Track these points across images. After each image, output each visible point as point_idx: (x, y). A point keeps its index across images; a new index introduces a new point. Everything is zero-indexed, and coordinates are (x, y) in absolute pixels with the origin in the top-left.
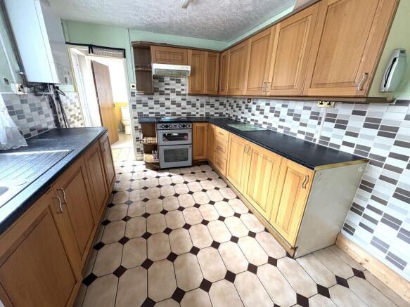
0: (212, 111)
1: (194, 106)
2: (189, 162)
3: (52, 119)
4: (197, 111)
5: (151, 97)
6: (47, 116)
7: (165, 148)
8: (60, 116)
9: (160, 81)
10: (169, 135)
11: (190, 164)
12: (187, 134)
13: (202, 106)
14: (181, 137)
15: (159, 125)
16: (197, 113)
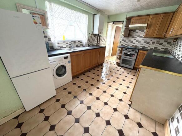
0: (159, 47)
1: (148, 43)
2: (132, 67)
3: (96, 43)
4: (149, 46)
5: (128, 38)
6: (95, 42)
7: (124, 58)
8: (98, 42)
9: (134, 32)
10: (126, 53)
11: (132, 68)
12: (134, 55)
13: (153, 43)
14: (131, 55)
15: (123, 49)
16: (149, 47)
